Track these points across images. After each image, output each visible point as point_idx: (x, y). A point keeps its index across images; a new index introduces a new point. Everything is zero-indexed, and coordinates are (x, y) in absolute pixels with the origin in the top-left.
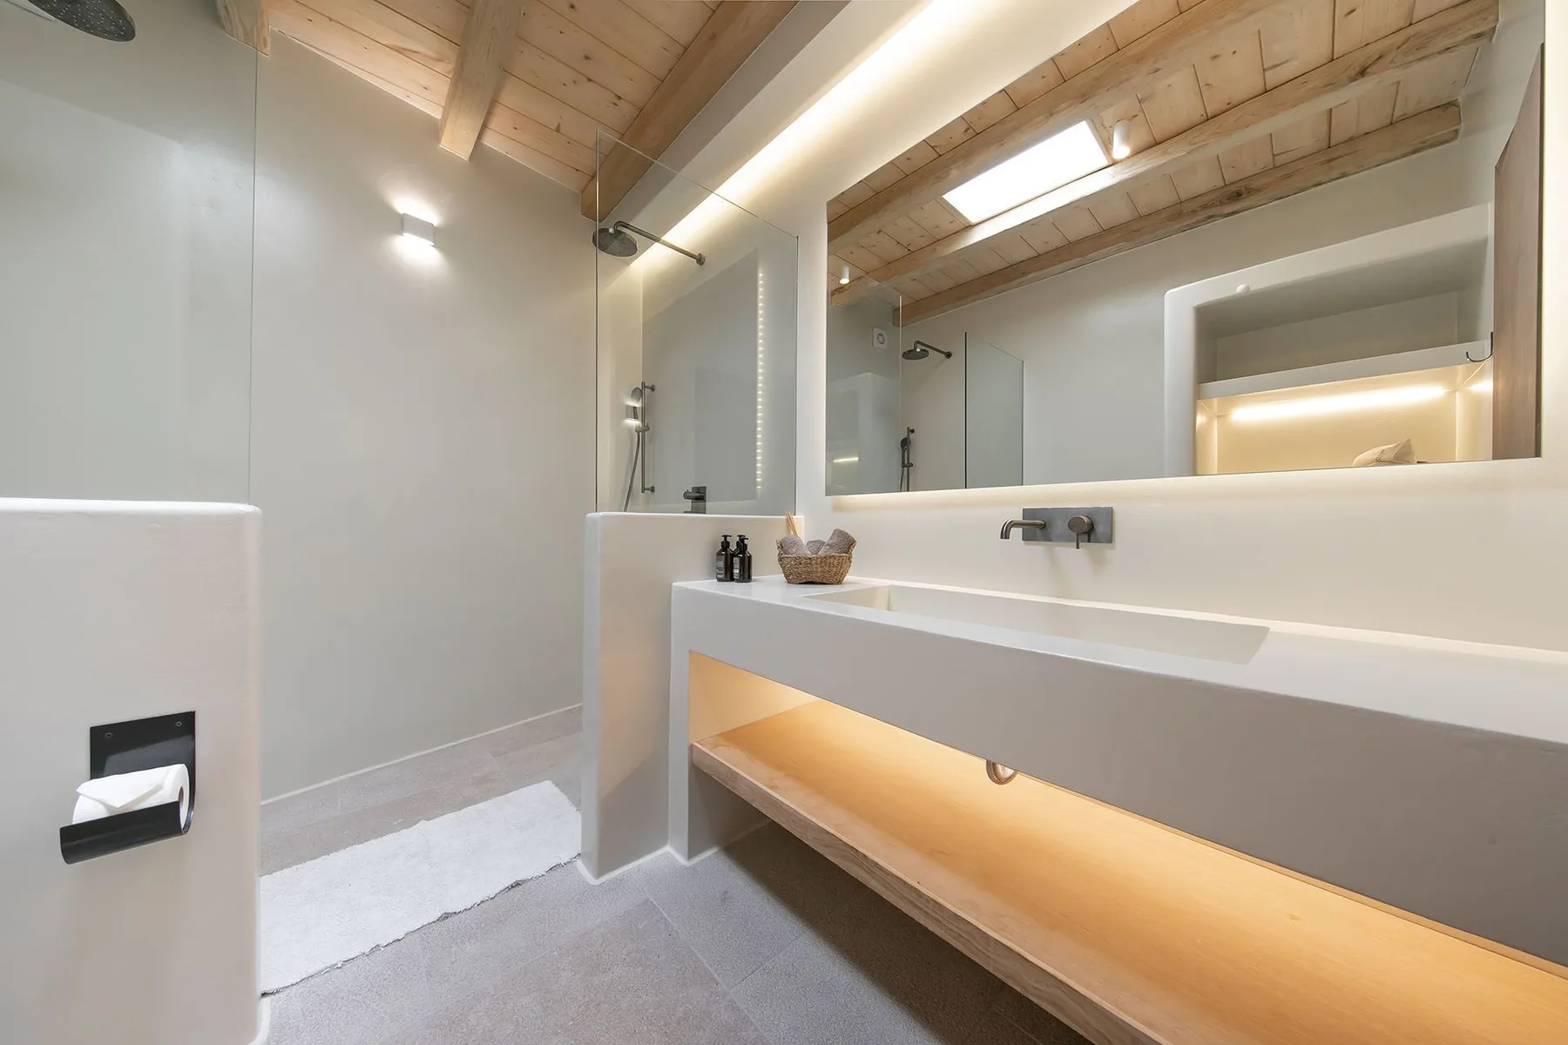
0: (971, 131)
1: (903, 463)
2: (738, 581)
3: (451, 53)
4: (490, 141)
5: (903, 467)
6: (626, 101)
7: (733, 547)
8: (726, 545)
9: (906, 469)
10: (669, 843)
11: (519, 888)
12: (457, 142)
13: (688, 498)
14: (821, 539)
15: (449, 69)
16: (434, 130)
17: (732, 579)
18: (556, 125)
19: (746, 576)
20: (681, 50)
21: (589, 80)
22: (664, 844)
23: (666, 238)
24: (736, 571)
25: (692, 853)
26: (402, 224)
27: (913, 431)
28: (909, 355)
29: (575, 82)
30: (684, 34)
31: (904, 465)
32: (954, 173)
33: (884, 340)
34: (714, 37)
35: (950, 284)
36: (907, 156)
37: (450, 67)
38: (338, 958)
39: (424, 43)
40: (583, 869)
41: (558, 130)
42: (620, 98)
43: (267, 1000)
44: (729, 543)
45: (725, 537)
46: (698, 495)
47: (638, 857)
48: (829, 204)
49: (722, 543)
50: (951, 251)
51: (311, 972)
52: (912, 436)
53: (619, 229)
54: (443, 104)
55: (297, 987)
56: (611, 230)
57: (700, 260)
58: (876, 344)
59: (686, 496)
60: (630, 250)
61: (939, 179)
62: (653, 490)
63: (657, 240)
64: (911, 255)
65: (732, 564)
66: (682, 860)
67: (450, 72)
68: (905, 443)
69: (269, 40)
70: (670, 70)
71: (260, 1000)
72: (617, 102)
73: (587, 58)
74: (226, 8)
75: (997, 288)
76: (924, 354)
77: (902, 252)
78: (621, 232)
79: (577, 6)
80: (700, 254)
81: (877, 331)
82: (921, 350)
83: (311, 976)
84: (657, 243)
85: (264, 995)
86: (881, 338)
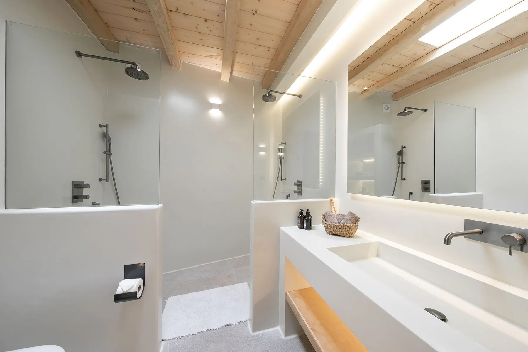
0: (433, 5)
1: (399, 162)
2: (306, 229)
3: (220, 52)
4: (235, 74)
5: (399, 164)
6: (272, 48)
7: (305, 214)
8: (301, 213)
9: (401, 165)
10: (279, 326)
11: (229, 326)
12: (225, 78)
13: (295, 185)
14: (344, 214)
15: (221, 57)
16: (219, 75)
17: (303, 228)
18: (252, 63)
19: (309, 228)
20: (288, 24)
21: (259, 46)
22: (278, 326)
23: (287, 92)
24: (305, 225)
25: (286, 334)
26: (212, 106)
27: (405, 147)
28: (401, 114)
29: (255, 48)
30: (288, 18)
31: (399, 163)
32: (423, 28)
33: (388, 108)
34: (299, 15)
35: (426, 76)
36: (395, 28)
37: (221, 56)
38: (180, 335)
39: (214, 52)
40: (249, 325)
41: (252, 64)
42: (270, 48)
43: (163, 342)
44: (303, 213)
45: (301, 210)
46: (299, 184)
47: (268, 328)
48: (349, 66)
49: (300, 212)
50: (426, 62)
51: (174, 337)
52: (404, 149)
53: (270, 94)
54: (221, 67)
55: (170, 341)
56: (267, 95)
57: (300, 96)
58: (384, 110)
59: (295, 184)
60: (274, 99)
61: (414, 33)
62: (285, 179)
63: (284, 93)
64: (401, 69)
65: (304, 222)
66: (282, 335)
67: (221, 58)
68: (400, 153)
69: (181, 66)
70: (285, 32)
71: (161, 341)
72: (269, 49)
73: (258, 39)
74: (171, 61)
75: (456, 73)
76: (410, 112)
77: (395, 69)
78: (271, 95)
79: (252, 24)
80: (300, 94)
81: (384, 105)
82: (408, 111)
83: (174, 338)
84: (284, 95)
85: (163, 340)
86: (386, 108)
